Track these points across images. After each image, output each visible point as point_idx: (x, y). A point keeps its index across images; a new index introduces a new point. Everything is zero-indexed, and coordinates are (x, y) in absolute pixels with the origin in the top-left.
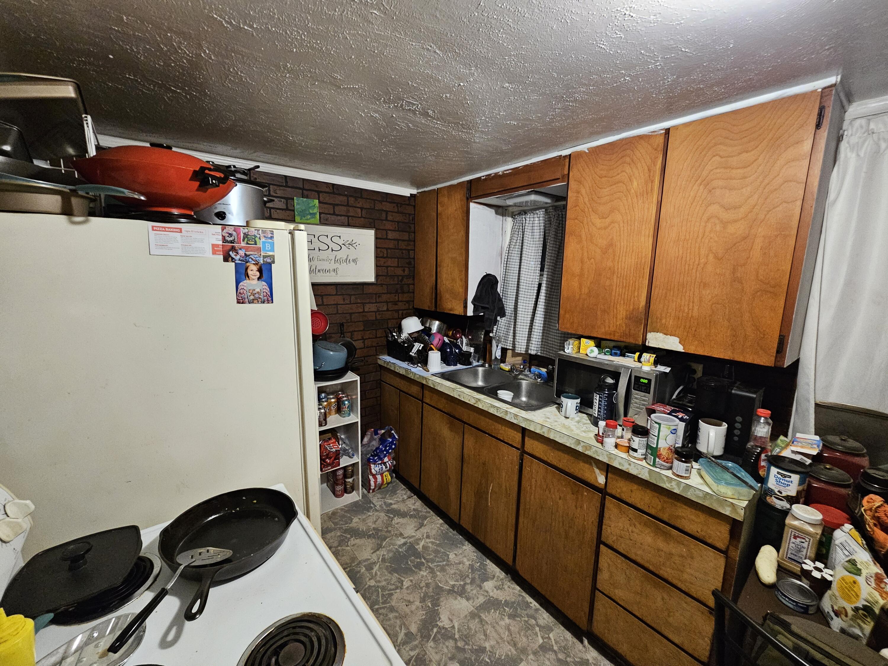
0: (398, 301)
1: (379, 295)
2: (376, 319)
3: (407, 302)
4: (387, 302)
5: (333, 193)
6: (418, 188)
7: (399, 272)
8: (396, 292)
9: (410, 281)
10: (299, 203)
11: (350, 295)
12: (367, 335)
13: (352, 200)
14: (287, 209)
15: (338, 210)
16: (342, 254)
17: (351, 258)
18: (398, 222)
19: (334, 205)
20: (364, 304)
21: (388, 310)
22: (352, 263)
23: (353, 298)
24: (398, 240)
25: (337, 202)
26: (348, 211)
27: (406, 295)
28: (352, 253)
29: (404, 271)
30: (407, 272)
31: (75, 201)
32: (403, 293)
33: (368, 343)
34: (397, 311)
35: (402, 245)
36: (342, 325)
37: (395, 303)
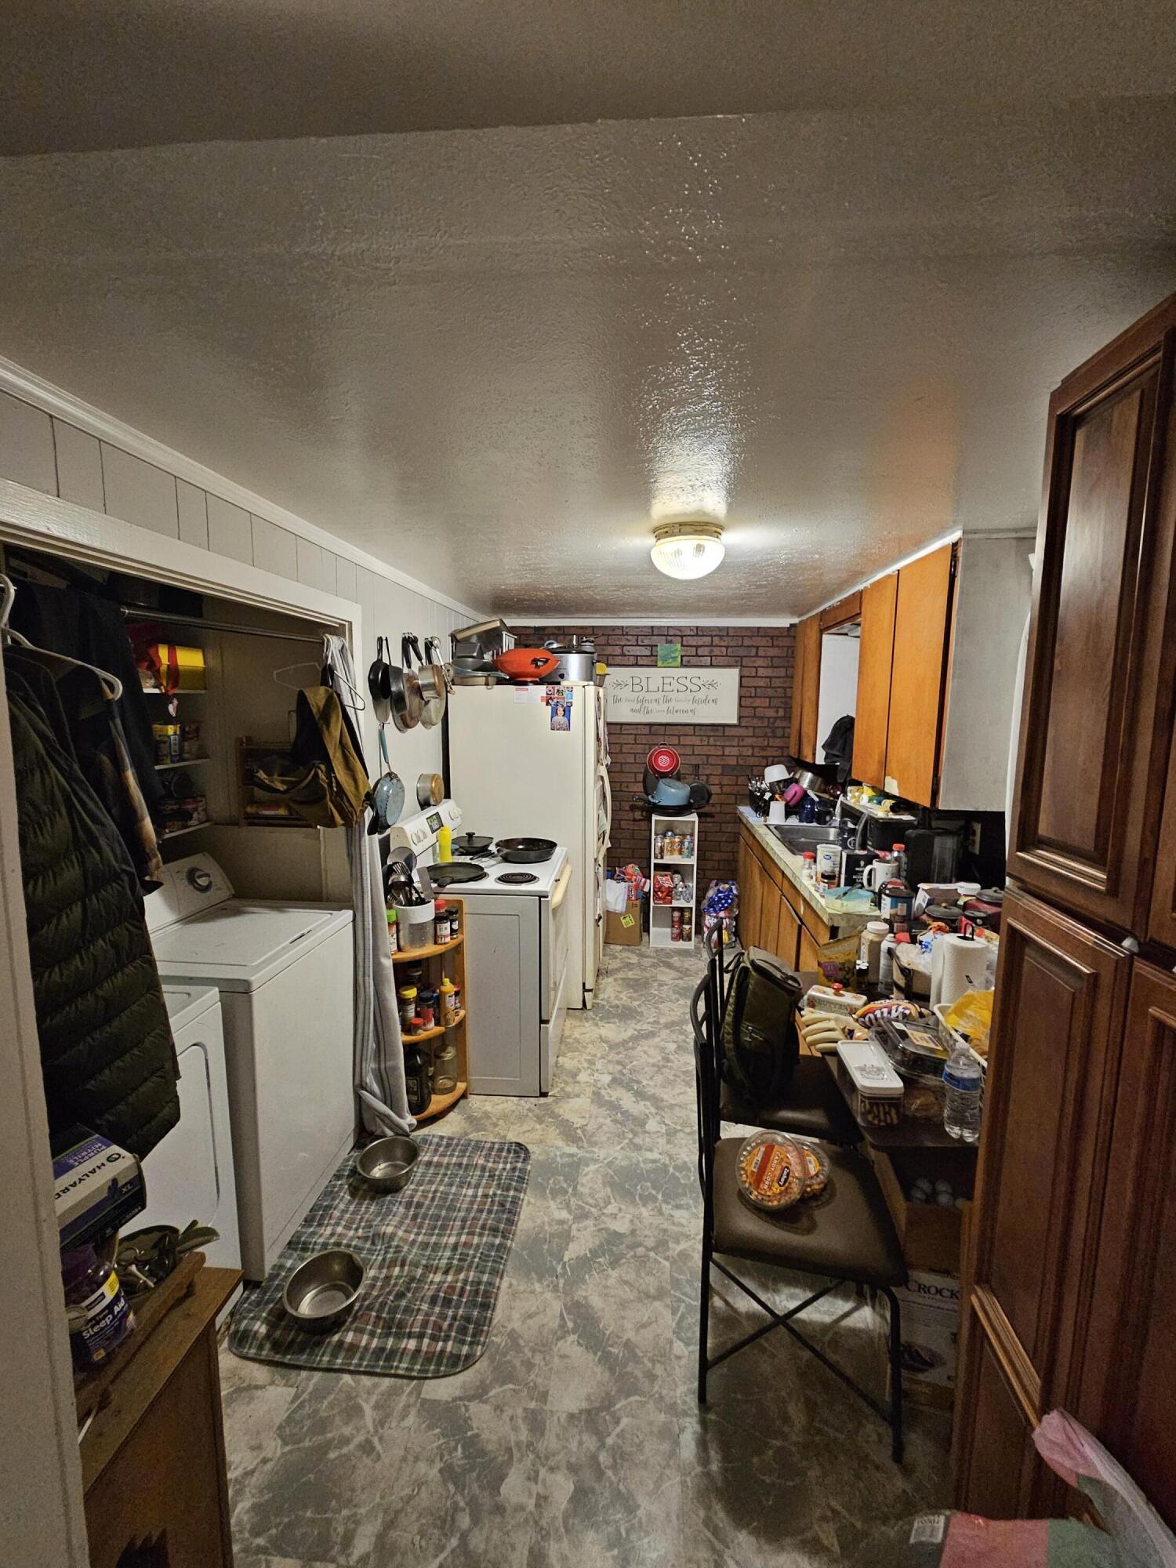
0: (768, 746)
1: (741, 738)
2: (738, 765)
3: (781, 748)
4: (753, 747)
5: (697, 635)
6: (799, 616)
7: (771, 713)
8: (766, 736)
9: (784, 724)
10: (662, 649)
11: (709, 737)
12: (726, 781)
13: (716, 640)
14: (652, 655)
15: (701, 651)
16: (701, 695)
17: (711, 698)
18: (772, 657)
19: (697, 647)
20: (723, 747)
21: (753, 755)
22: (712, 704)
23: (712, 739)
24: (770, 678)
25: (700, 643)
26: (712, 651)
27: (778, 740)
28: (712, 694)
29: (777, 712)
30: (781, 713)
31: (490, 679)
32: (775, 737)
33: (726, 789)
34: (766, 757)
35: (777, 682)
36: (697, 766)
37: (763, 748)
